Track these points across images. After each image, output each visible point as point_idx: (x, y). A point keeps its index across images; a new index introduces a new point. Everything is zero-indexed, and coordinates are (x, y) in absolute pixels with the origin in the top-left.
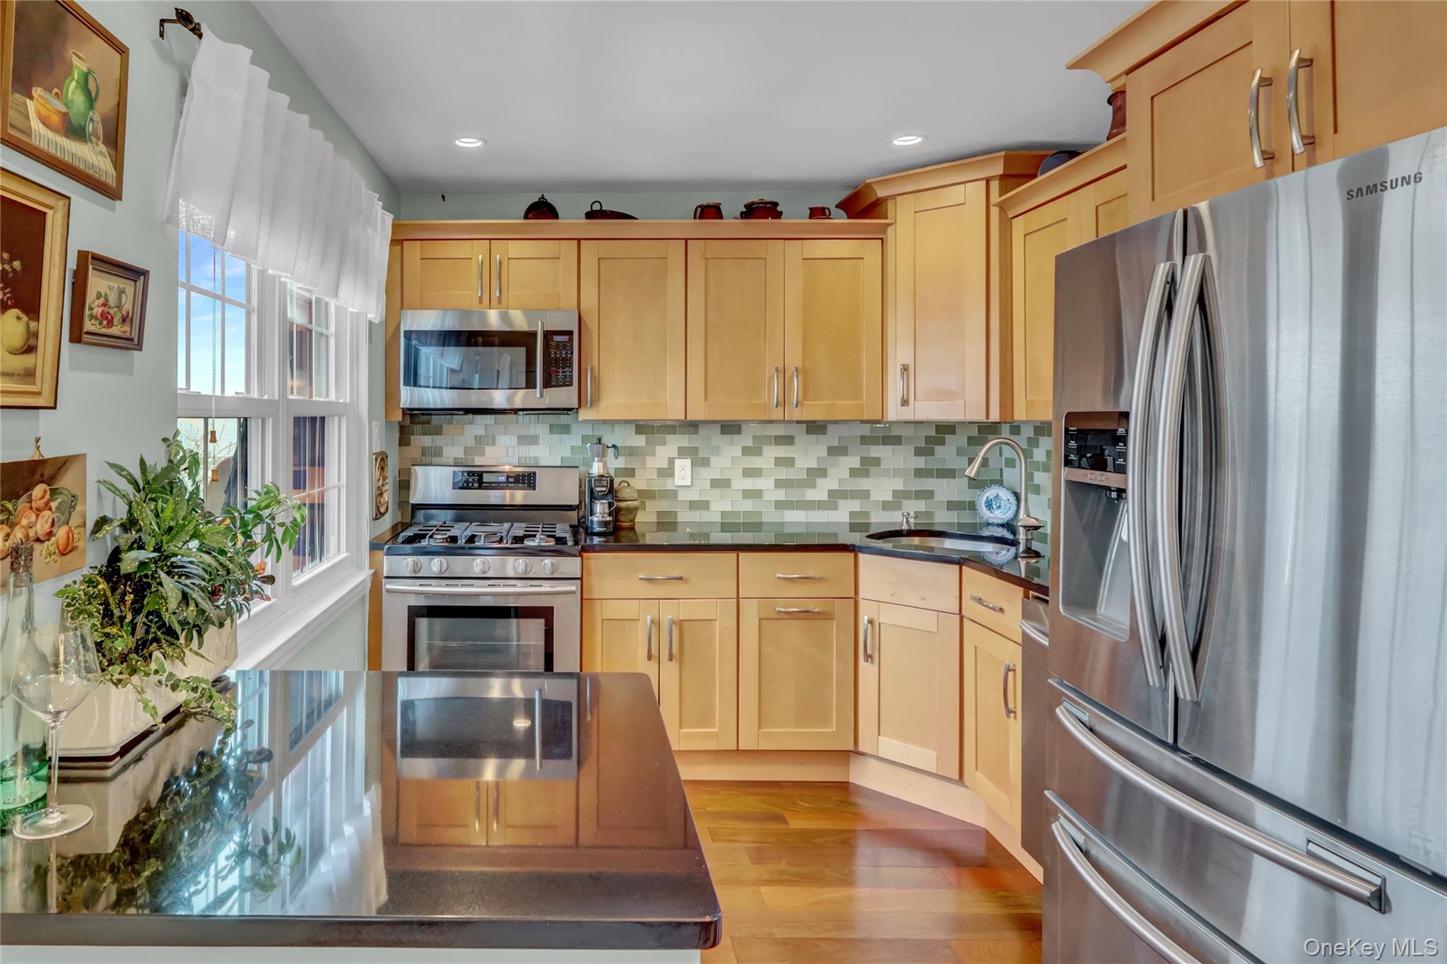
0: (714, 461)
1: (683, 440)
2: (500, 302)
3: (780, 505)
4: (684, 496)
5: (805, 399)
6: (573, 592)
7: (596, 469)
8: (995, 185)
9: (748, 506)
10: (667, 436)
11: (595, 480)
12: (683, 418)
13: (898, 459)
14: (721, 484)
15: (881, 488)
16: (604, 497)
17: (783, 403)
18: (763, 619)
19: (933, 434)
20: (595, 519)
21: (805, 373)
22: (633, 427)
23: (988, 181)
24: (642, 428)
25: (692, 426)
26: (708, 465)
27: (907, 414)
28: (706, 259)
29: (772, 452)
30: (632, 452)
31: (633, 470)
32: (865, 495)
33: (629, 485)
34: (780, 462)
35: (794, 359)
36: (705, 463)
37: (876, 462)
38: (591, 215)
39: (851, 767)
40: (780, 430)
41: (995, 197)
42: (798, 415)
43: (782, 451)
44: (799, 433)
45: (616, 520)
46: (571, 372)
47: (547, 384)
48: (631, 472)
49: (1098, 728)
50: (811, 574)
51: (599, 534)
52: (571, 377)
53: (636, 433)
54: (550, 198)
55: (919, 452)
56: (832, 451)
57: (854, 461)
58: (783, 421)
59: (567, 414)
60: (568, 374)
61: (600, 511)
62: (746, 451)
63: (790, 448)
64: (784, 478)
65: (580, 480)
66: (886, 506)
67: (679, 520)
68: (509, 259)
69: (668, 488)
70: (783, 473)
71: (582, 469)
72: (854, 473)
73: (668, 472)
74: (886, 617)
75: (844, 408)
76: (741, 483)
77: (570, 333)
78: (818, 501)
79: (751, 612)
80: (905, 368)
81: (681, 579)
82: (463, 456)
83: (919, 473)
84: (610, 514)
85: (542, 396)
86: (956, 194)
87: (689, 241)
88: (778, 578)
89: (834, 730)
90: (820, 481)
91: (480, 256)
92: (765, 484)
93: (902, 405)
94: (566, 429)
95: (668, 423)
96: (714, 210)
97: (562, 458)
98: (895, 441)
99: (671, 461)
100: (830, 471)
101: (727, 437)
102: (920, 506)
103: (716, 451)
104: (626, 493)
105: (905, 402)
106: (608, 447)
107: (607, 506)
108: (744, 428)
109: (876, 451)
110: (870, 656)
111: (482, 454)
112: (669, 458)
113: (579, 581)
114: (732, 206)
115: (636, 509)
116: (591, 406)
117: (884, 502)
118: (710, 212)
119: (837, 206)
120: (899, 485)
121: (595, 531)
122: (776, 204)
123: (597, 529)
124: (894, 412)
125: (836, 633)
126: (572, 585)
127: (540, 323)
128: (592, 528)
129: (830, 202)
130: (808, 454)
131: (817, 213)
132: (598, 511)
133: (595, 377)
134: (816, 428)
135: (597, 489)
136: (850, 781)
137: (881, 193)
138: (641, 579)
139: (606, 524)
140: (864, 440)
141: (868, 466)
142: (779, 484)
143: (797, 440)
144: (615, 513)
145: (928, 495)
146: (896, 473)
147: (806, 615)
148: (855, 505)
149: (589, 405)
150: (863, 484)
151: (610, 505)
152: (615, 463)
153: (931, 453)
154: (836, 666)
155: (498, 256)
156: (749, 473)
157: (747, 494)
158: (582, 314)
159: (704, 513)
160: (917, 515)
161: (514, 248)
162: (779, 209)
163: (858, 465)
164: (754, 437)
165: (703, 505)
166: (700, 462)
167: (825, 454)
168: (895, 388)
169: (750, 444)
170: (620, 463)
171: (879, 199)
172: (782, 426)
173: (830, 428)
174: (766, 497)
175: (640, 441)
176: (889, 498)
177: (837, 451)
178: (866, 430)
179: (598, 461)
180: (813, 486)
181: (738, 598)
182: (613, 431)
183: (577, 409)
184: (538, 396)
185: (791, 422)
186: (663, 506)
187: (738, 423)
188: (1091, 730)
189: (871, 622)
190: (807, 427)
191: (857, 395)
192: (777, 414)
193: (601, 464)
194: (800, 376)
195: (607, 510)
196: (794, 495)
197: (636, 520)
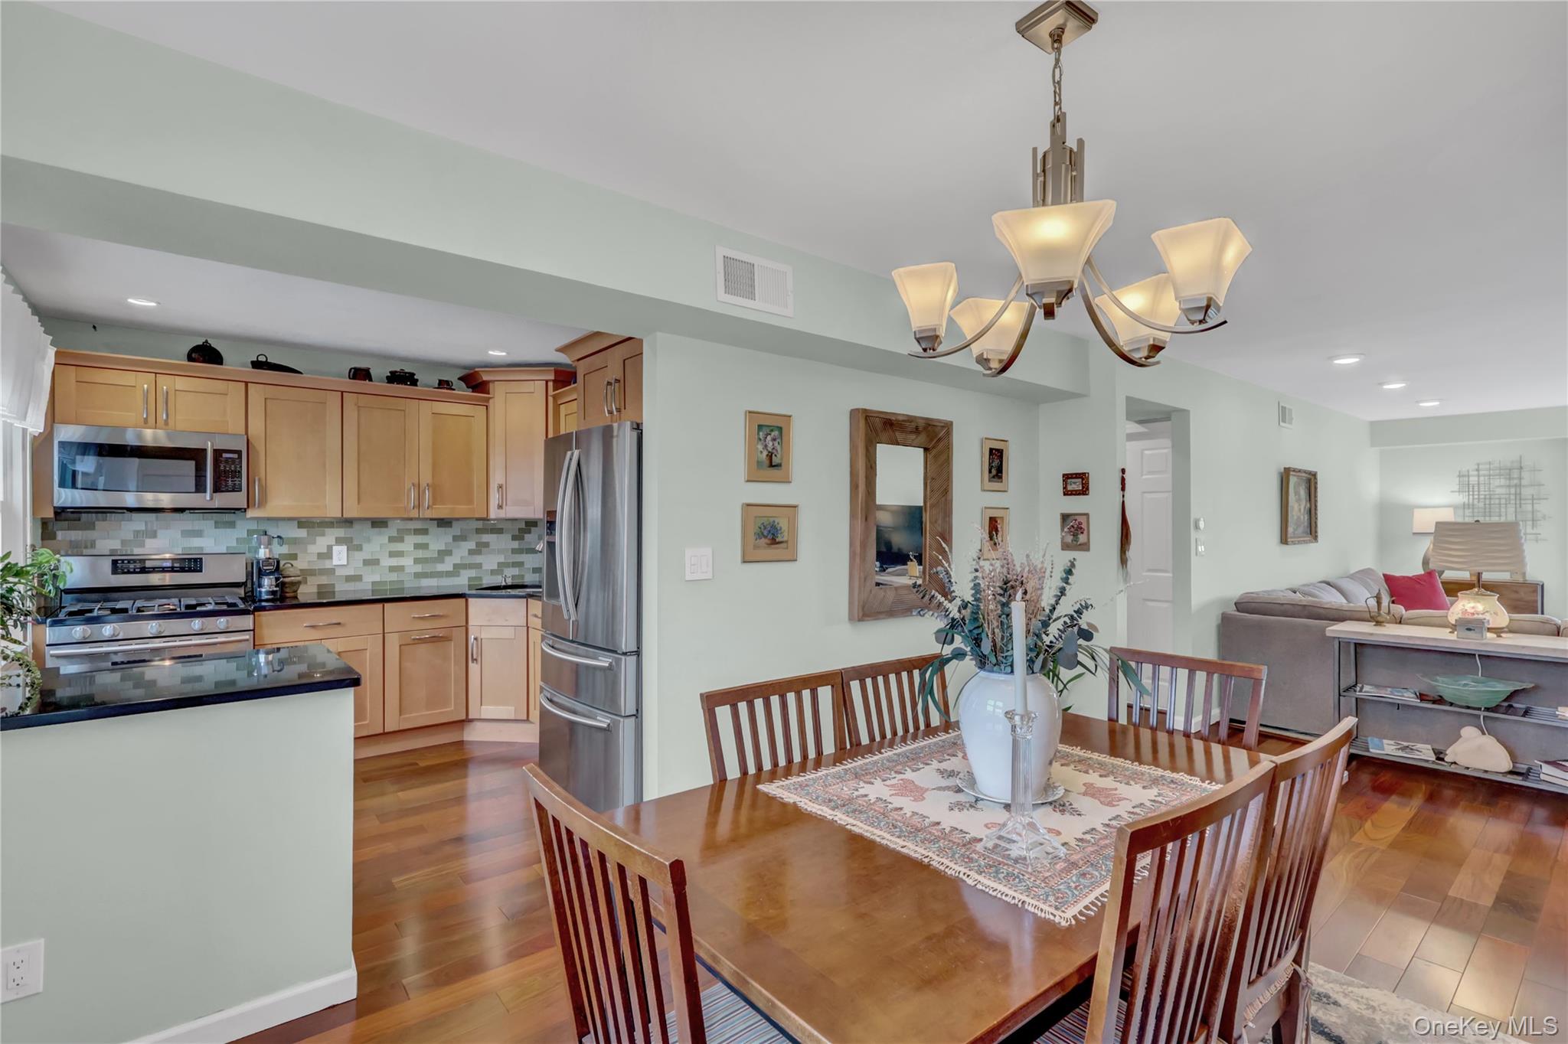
0: (365, 547)
1: (340, 532)
2: (166, 422)
3: (417, 575)
4: (339, 572)
5: (434, 504)
6: (247, 640)
7: (263, 553)
8: (551, 384)
9: (394, 577)
10: (326, 529)
11: (263, 562)
12: (340, 516)
13: (502, 543)
14: (370, 563)
15: (490, 561)
16: (271, 573)
17: (419, 506)
18: (403, 645)
19: (524, 527)
20: (263, 590)
21: (434, 488)
22: (296, 522)
23: (547, 382)
24: (302, 523)
25: (348, 522)
26: (361, 549)
27: (502, 514)
28: (359, 407)
29: (410, 541)
30: (295, 541)
31: (296, 555)
32: (479, 566)
33: (292, 565)
34: (417, 546)
35: (426, 478)
36: (359, 548)
37: (487, 545)
38: (257, 365)
39: (465, 732)
40: (418, 525)
41: (551, 392)
42: (429, 514)
43: (420, 539)
44: (433, 528)
45: (282, 591)
46: (241, 481)
47: (217, 489)
48: (294, 557)
49: (556, 646)
50: (437, 614)
51: (267, 600)
52: (240, 485)
53: (299, 527)
54: (214, 343)
55: (514, 538)
56: (455, 538)
57: (472, 545)
58: (418, 519)
59: (234, 513)
60: (237, 483)
61: (268, 584)
62: (392, 540)
63: (425, 537)
64: (421, 557)
65: (246, 564)
66: (493, 572)
67: (336, 589)
68: (176, 390)
69: (327, 567)
70: (420, 554)
71: (249, 555)
72: (471, 552)
73: (328, 555)
74: (484, 635)
75: (461, 510)
76: (387, 562)
77: (239, 453)
78: (446, 572)
79: (393, 643)
80: (500, 487)
81: (339, 624)
82: (120, 548)
83: (514, 551)
84: (277, 586)
85: (212, 499)
86: (528, 387)
87: (344, 393)
88: (414, 618)
89: (453, 708)
90: (447, 559)
91: (146, 386)
92: (407, 562)
93: (498, 508)
94: (232, 525)
95: (327, 520)
96: (364, 373)
97: (227, 547)
98: (500, 531)
99: (330, 548)
100: (455, 551)
101: (376, 530)
102: (516, 571)
103: (369, 540)
104: (290, 571)
105: (500, 507)
106: (273, 538)
107: (274, 580)
108: (390, 523)
109: (486, 538)
110: (476, 660)
111: (142, 545)
112: (328, 546)
113: (252, 632)
114: (379, 371)
115: (299, 583)
116: (259, 507)
117: (492, 570)
118: (361, 374)
119: (459, 379)
120: (502, 559)
121: (263, 598)
122: (414, 374)
123: (265, 597)
124: (494, 513)
125: (454, 649)
126: (247, 634)
127: (209, 443)
128: (260, 596)
129: (452, 376)
130: (438, 541)
131: (444, 384)
132: (266, 584)
133: (262, 486)
134: (444, 523)
135: (265, 568)
136: (465, 739)
137: (485, 378)
138: (306, 627)
139: (273, 593)
140: (478, 531)
141: (481, 548)
142: (417, 561)
143: (430, 530)
144: (282, 585)
145: (520, 564)
146: (500, 552)
147: (435, 639)
148: (473, 573)
149: (257, 506)
150: (478, 559)
151: (277, 579)
152: (279, 550)
153: (522, 538)
154: (454, 669)
155: (165, 388)
156: (392, 554)
157: (392, 569)
158: (249, 438)
159: (357, 583)
160: (513, 577)
161: (181, 383)
162: (415, 377)
163: (474, 547)
164: (398, 530)
165: (357, 578)
166: (353, 547)
167: (450, 539)
168: (495, 498)
169: (395, 534)
170: (284, 550)
171: (484, 381)
172: (420, 522)
173: (454, 523)
174: (407, 570)
175: (302, 533)
176: (496, 567)
177: (458, 538)
178: (480, 524)
179: (264, 548)
180: (442, 561)
181: (384, 633)
182: (278, 527)
183: (245, 509)
184: (208, 498)
185: (426, 519)
186: (324, 580)
187: (385, 520)
188: (553, 647)
189: (476, 639)
190: (438, 523)
191: (470, 501)
192: (414, 514)
193: (267, 550)
194: (431, 489)
195: (274, 583)
196: (429, 568)
197: (299, 592)
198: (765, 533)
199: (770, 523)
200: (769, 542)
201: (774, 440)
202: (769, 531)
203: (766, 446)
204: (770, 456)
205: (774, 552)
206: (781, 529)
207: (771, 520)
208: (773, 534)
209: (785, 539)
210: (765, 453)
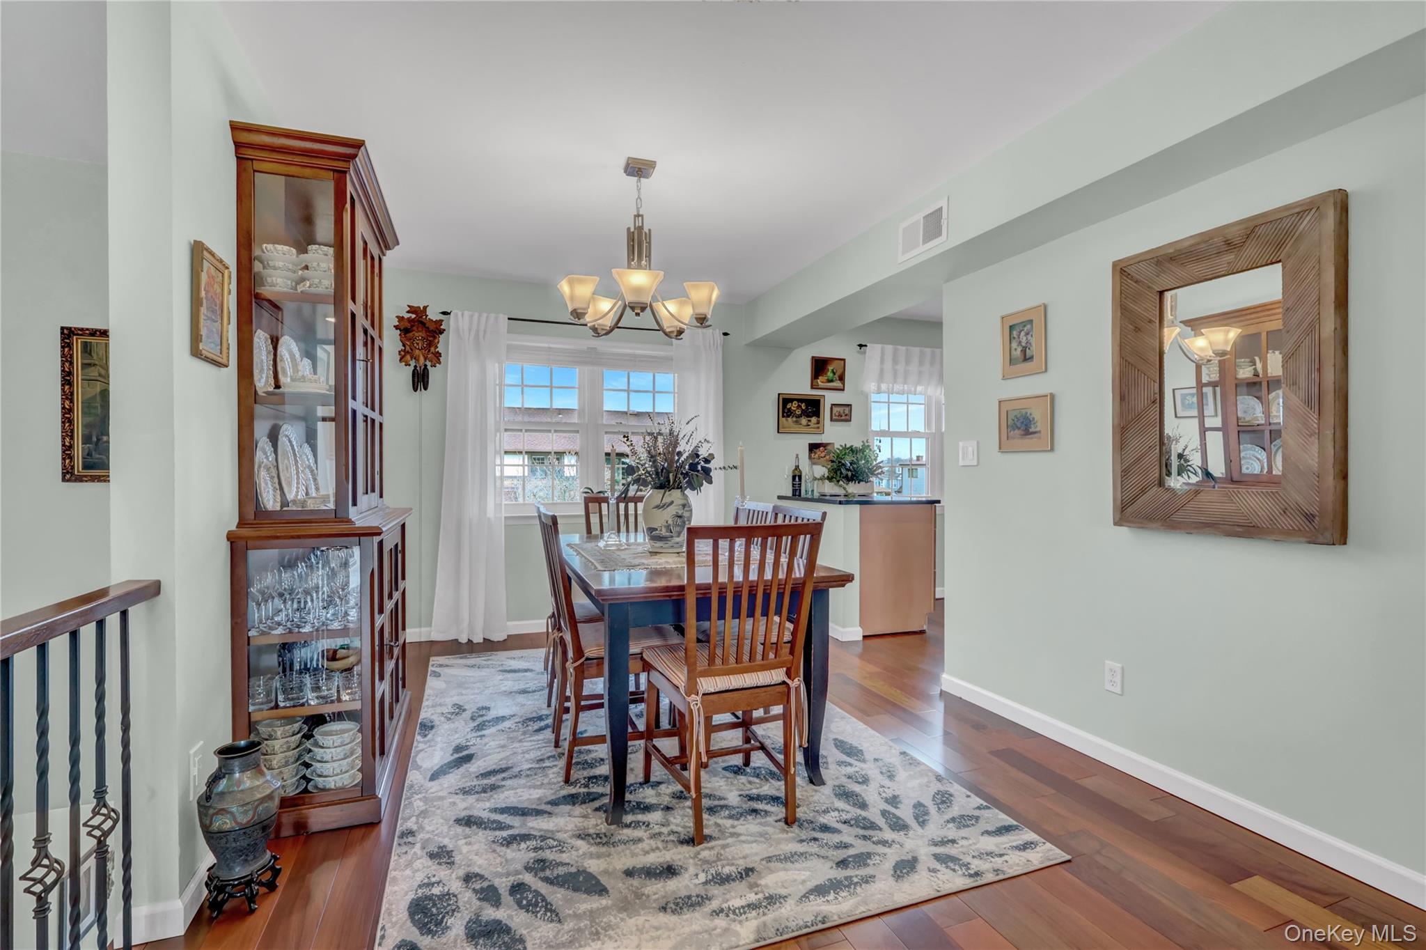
198: (1019, 424)
199: (1022, 415)
200: (1023, 433)
201: (1027, 334)
202: (1022, 423)
203: (1020, 342)
204: (1024, 351)
205: (1029, 442)
206: (1034, 419)
207: (1024, 412)
208: (1026, 425)
209: (1038, 429)
210: (1019, 349)
